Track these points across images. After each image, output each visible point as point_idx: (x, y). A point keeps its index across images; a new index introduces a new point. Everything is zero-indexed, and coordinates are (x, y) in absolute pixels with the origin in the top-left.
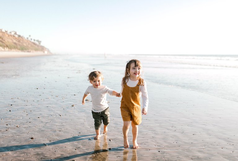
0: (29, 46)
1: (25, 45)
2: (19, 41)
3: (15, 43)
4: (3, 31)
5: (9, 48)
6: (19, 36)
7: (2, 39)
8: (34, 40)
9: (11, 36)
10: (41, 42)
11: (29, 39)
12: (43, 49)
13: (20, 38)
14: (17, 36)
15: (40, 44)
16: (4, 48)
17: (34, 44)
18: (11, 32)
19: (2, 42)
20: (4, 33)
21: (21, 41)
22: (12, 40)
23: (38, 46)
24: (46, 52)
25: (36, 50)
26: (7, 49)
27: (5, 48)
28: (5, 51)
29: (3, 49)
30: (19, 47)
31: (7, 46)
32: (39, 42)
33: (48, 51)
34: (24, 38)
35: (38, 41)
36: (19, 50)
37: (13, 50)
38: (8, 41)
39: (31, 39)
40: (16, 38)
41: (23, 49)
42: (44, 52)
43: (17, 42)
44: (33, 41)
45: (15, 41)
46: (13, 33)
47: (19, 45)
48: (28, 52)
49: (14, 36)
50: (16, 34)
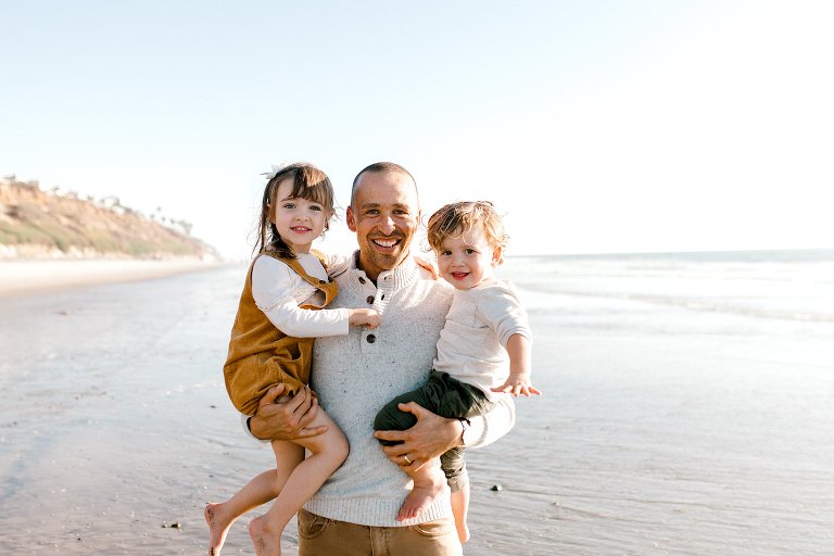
0: (158, 240)
1: (144, 237)
2: (127, 227)
3: (115, 234)
4: (82, 197)
5: (97, 250)
6: (128, 211)
7: (78, 222)
8: (172, 222)
9: (104, 210)
10: (191, 225)
11: (158, 218)
12: (196, 247)
13: (131, 217)
14: (120, 211)
15: (188, 232)
16: (83, 251)
17: (172, 233)
18: (103, 201)
19: (77, 231)
20: (83, 202)
21: (133, 227)
22: (107, 224)
23: (183, 239)
24: (208, 259)
25: (178, 252)
26: (90, 253)
27: (86, 250)
28: (85, 259)
29: (79, 254)
30: (126, 244)
31: (92, 244)
32: (187, 226)
33: (215, 253)
34: (143, 215)
35: (182, 223)
36: (127, 252)
37: (108, 255)
38: (94, 226)
39: (164, 219)
40: (118, 218)
41: (138, 250)
42: (201, 258)
43: (120, 230)
44: (167, 224)
45: (114, 227)
46: (109, 204)
47: (128, 238)
48: (154, 258)
49: (112, 212)
50: (117, 204)
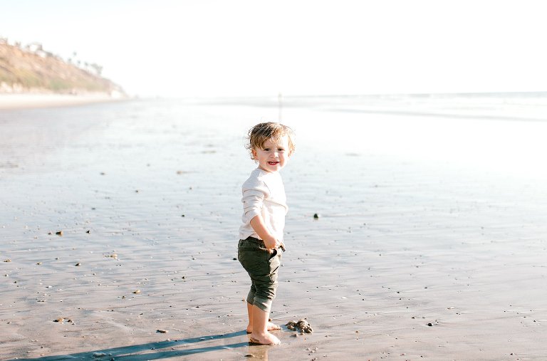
0: (74, 79)
1: (63, 76)
2: (49, 68)
3: (39, 73)
4: (11, 43)
5: (23, 86)
6: (49, 55)
7: (8, 62)
8: (86, 64)
9: (29, 54)
10: (101, 68)
11: (74, 61)
12: (106, 85)
13: (52, 59)
14: (43, 55)
15: (99, 73)
16: (12, 86)
17: (86, 73)
18: (28, 46)
19: (7, 70)
20: (12, 47)
21: (54, 68)
22: (32, 65)
23: (95, 78)
24: (116, 95)
25: (91, 88)
26: (18, 88)
27: (15, 86)
28: (14, 92)
29: (9, 89)
30: (48, 82)
31: (19, 81)
32: (99, 68)
33: (121, 90)
34: (61, 59)
35: (95, 66)
36: (49, 88)
37: (33, 90)
38: (22, 66)
39: (79, 62)
40: (41, 60)
41: (57, 87)
42: (110, 94)
43: (43, 70)
44: (82, 66)
45: (38, 67)
46: (33, 49)
47: (49, 77)
48: (71, 93)
49: (36, 55)
50: (40, 48)
